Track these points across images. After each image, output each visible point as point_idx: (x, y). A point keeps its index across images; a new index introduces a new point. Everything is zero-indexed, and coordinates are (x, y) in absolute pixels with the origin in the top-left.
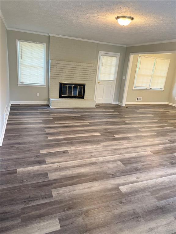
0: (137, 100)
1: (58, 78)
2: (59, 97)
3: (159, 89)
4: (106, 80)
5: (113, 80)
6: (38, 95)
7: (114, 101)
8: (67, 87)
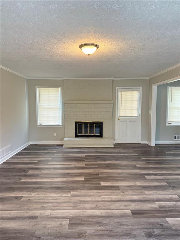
1: (72, 117)
2: (75, 137)
5: (137, 115)
6: (55, 135)
7: (141, 140)
8: (83, 126)
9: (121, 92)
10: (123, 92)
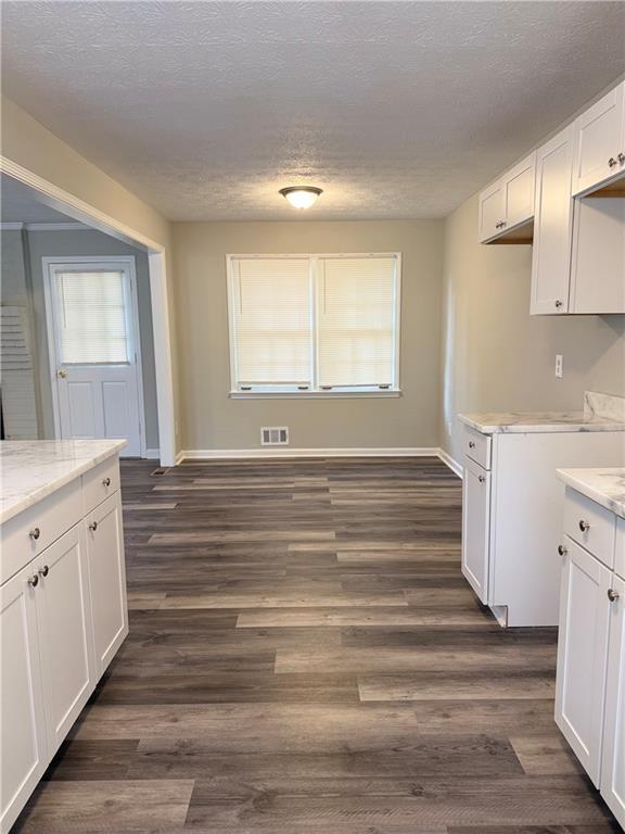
0: (267, 440)
3: (377, 389)
4: (92, 364)
9: (60, 275)
10: (66, 277)
